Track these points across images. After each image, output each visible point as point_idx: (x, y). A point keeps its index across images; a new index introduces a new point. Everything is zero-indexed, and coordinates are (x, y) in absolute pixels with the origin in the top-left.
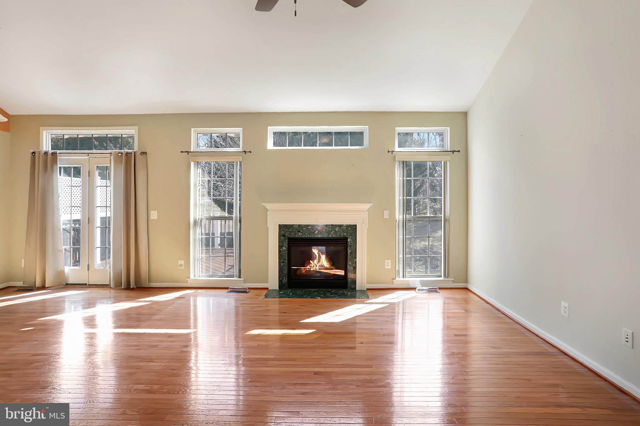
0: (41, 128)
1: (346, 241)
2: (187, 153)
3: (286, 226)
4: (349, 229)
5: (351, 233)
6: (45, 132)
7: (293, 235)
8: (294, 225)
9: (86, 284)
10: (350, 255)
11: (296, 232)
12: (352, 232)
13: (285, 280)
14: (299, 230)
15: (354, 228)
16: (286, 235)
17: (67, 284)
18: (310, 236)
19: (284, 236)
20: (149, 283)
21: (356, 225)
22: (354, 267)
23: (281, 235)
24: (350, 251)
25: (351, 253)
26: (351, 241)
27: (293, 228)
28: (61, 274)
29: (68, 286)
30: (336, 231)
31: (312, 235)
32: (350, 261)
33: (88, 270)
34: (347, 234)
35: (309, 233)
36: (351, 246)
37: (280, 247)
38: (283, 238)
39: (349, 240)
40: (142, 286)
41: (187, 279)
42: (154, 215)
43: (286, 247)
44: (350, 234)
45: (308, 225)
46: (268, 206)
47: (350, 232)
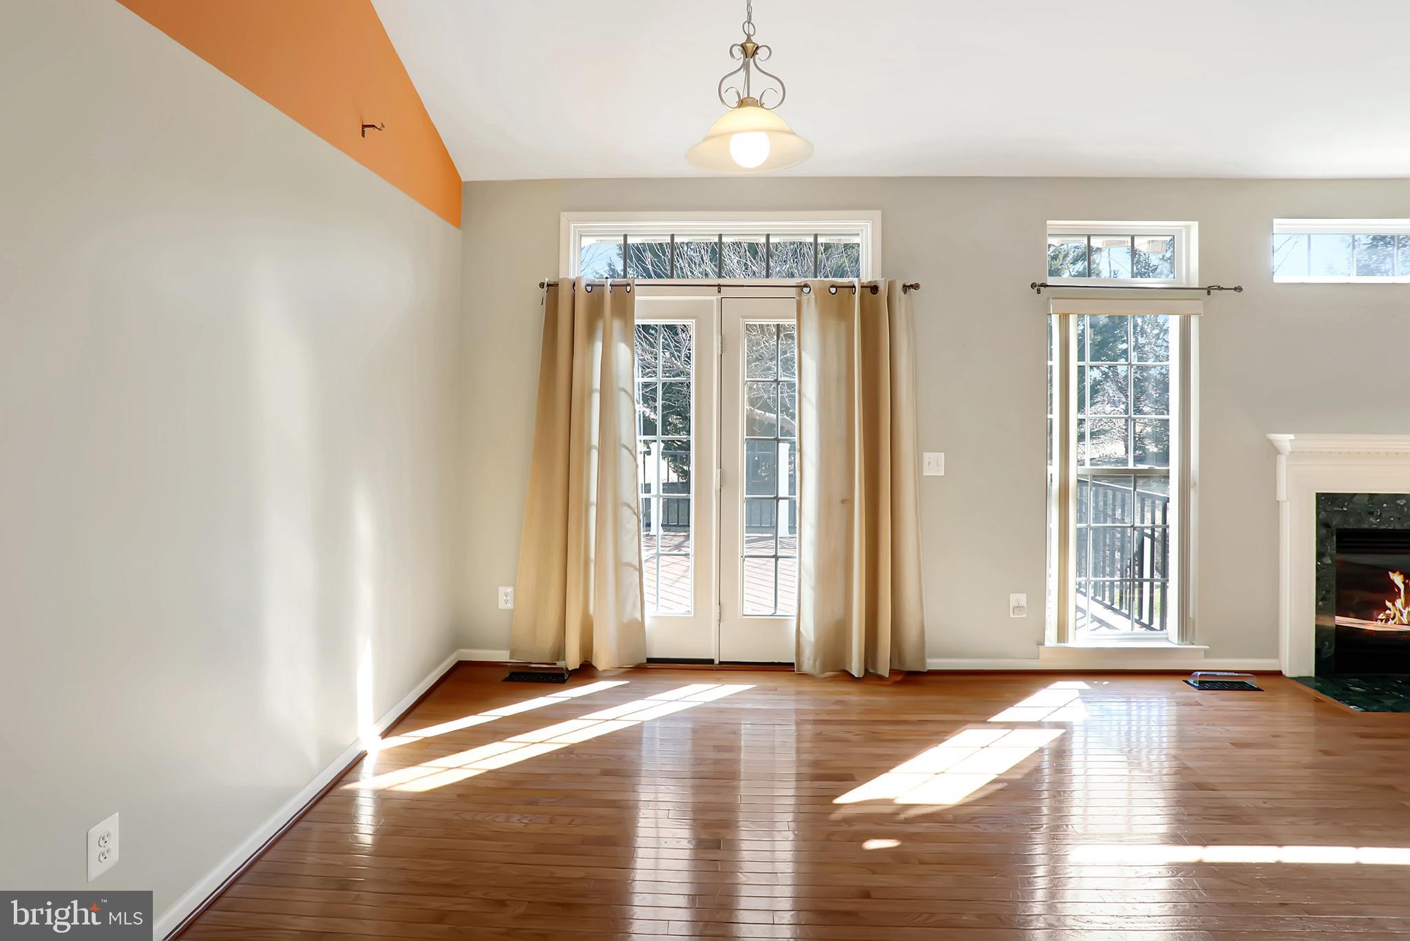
0: (563, 216)
3: (1334, 499)
6: (572, 227)
7: (1349, 524)
8: (1356, 494)
9: (711, 660)
11: (1363, 515)
13: (1329, 652)
14: (1372, 510)
16: (1337, 523)
18: (1402, 525)
19: (1328, 526)
23: (1322, 525)
27: (1353, 503)
29: (653, 666)
31: (1408, 523)
33: (719, 620)
35: (1398, 518)
37: (1320, 556)
38: (1324, 531)
41: (1038, 648)
42: (933, 465)
43: (1332, 556)
45: (1397, 496)
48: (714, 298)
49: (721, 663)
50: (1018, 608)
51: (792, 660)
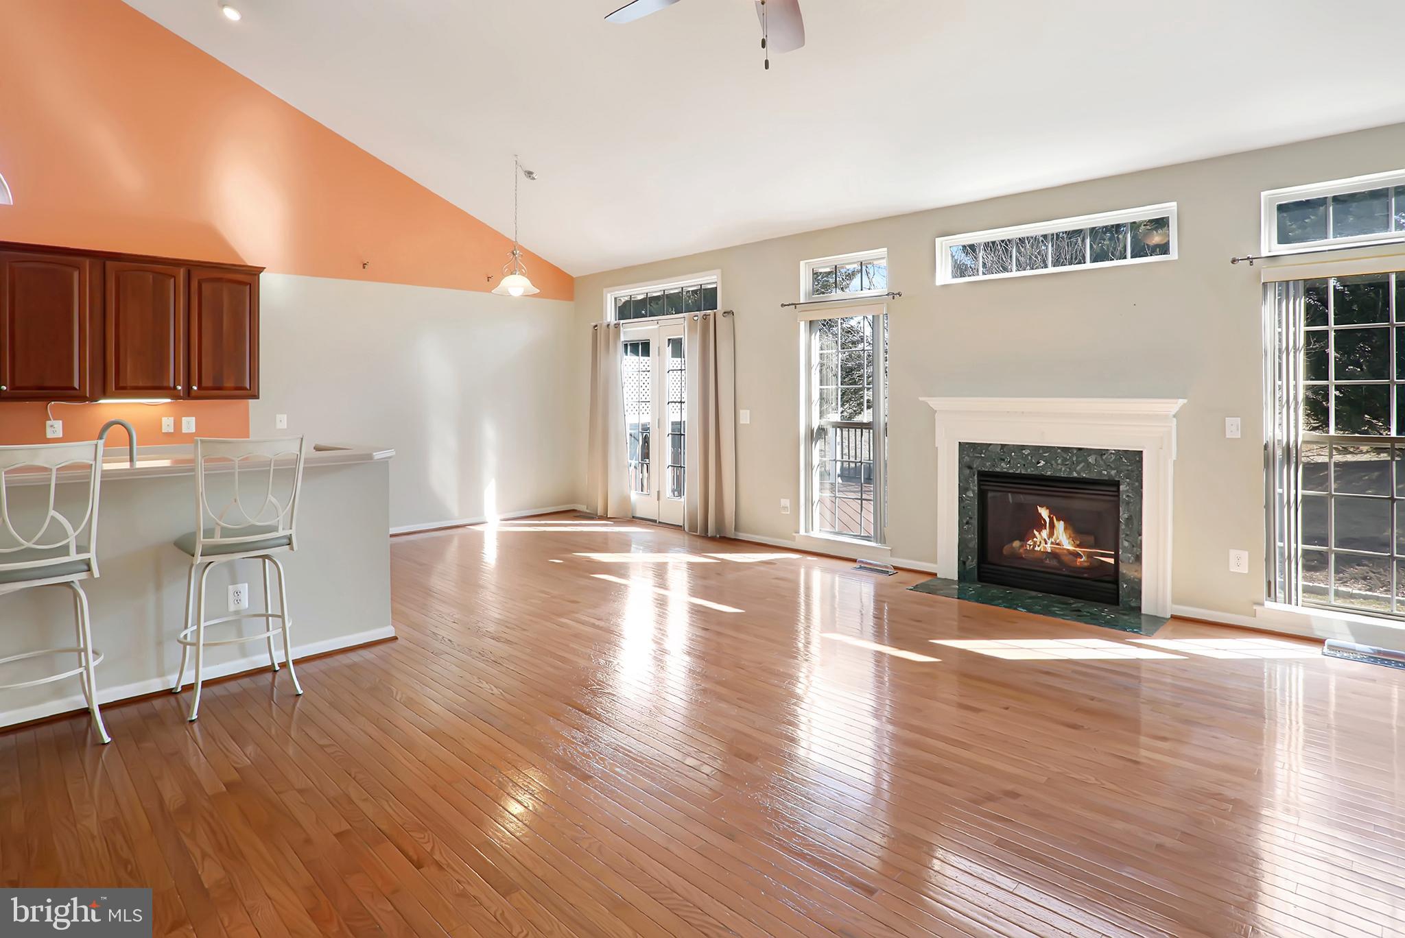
0: (605, 290)
1: (1114, 489)
2: (794, 306)
3: (973, 446)
4: (1124, 460)
5: (1128, 470)
6: (609, 295)
7: (988, 467)
8: (991, 444)
9: (655, 521)
10: (1127, 525)
11: (996, 460)
12: (1130, 468)
13: (972, 563)
14: (1003, 457)
15: (1136, 458)
16: (975, 466)
17: (633, 517)
18: (1027, 471)
19: (970, 467)
20: (737, 533)
21: (1142, 451)
22: (1137, 555)
23: (964, 466)
24: (1126, 516)
25: (1129, 519)
26: (1127, 491)
27: (989, 451)
28: (626, 500)
29: (634, 520)
30: (1089, 464)
31: (1032, 469)
32: (1127, 538)
33: (658, 499)
34: (1119, 472)
35: (1024, 465)
36: (1128, 503)
37: (963, 490)
38: (967, 471)
39: (1122, 488)
40: (727, 536)
41: (794, 534)
42: (745, 417)
43: (973, 491)
44: (1126, 472)
45: (1023, 447)
46: (934, 402)
47: (1126, 467)
48: (656, 327)
49: (659, 522)
50: (785, 508)
51: (682, 524)
